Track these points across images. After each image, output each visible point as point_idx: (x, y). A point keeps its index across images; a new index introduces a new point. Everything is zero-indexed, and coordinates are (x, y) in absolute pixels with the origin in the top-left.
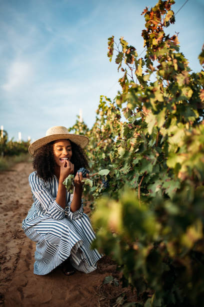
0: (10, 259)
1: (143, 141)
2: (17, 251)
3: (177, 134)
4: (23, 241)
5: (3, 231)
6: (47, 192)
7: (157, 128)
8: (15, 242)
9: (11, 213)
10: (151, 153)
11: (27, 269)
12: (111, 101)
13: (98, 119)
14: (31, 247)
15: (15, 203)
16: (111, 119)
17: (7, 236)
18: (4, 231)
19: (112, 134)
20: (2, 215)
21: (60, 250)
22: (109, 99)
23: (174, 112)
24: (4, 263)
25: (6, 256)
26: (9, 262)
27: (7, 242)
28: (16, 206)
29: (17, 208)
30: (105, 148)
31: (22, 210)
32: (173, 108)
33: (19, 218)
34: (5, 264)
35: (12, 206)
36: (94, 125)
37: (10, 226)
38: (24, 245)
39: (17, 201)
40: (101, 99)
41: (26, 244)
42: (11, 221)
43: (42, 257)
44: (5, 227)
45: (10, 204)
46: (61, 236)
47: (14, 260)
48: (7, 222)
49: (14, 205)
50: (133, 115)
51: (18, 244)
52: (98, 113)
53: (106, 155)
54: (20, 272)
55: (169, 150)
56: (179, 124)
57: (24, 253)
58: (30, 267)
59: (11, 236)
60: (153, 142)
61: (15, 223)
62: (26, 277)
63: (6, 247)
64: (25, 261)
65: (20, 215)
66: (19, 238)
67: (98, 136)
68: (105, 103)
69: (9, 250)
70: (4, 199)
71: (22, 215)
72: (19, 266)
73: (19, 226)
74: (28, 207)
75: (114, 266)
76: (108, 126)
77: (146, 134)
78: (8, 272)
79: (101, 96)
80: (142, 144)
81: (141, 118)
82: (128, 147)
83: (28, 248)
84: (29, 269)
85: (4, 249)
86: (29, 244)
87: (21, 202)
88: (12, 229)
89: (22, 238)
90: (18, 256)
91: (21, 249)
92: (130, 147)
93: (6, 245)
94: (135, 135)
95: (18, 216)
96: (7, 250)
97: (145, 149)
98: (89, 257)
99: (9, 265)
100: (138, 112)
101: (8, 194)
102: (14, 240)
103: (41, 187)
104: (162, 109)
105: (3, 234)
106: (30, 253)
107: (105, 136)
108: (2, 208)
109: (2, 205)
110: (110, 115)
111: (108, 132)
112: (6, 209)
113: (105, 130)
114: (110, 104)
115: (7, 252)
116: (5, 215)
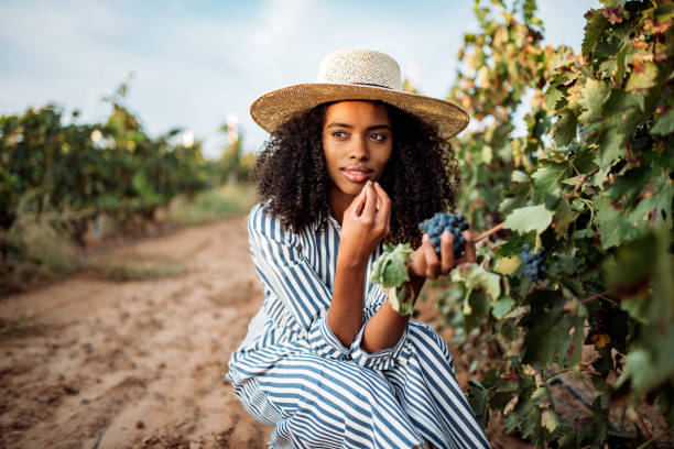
8: (224, 394)
17: (206, 374)
20: (209, 316)
25: (190, 437)
27: (203, 393)
30: (488, 137)
42: (224, 333)
44: (207, 350)
45: (234, 290)
48: (215, 335)
49: (242, 291)
51: (231, 401)
52: (461, 58)
53: (494, 154)
57: (242, 432)
63: (198, 410)
68: (487, 10)
69: (203, 421)
76: (502, 66)
85: (190, 415)
90: (225, 441)
91: (236, 418)
93: (198, 403)
96: (196, 420)
105: (199, 368)
107: (489, 101)
108: (211, 299)
109: (212, 293)
110: (504, 44)
111: (500, 88)
112: (219, 302)
113: (491, 81)
114: (505, 14)
115: (197, 424)
116: (217, 316)
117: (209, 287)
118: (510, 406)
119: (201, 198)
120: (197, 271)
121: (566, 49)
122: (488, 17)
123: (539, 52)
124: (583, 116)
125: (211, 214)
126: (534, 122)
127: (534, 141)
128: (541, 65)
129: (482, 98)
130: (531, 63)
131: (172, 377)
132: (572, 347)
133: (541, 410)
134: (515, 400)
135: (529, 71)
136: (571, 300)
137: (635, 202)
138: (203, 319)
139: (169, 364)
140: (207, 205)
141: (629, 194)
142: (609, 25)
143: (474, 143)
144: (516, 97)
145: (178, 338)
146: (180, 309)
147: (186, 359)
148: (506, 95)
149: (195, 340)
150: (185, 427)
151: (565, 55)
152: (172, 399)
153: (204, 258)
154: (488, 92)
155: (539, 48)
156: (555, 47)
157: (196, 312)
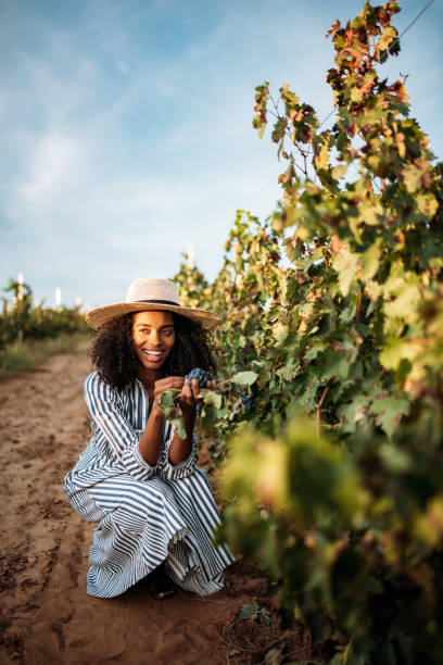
0: (36, 562)
1: (328, 311)
2: (51, 544)
3: (404, 296)
4: (64, 525)
5: (19, 501)
6: (120, 417)
7: (359, 281)
8: (46, 525)
9: (37, 463)
10: (346, 336)
11: (72, 584)
12: (258, 223)
13: (227, 262)
14: (80, 537)
15: (48, 442)
16: (258, 263)
17: (29, 511)
18: (24, 502)
19: (260, 293)
20: (20, 466)
21: (144, 544)
22: (255, 219)
23: (399, 247)
24: (23, 569)
25: (26, 554)
26: (34, 570)
27: (30, 524)
28: (50, 446)
29: (52, 452)
30: (243, 326)
31: (62, 457)
32: (397, 240)
33: (55, 473)
34: (24, 573)
35: (42, 447)
36: (220, 274)
37: (35, 490)
38: (67, 533)
39: (52, 437)
40: (239, 217)
41: (71, 530)
42: (37, 479)
43: (105, 558)
44: (26, 493)
45: (38, 443)
46: (146, 516)
47: (44, 564)
48: (29, 482)
49: (45, 444)
50: (307, 253)
51: (52, 530)
52: (228, 249)
53: (247, 340)
54: (58, 590)
55: (385, 331)
56: (409, 275)
57: (66, 549)
58: (80, 580)
59: (38, 512)
60: (350, 313)
61: (47, 484)
62: (71, 602)
63: (28, 536)
64: (69, 566)
65: (58, 467)
66: (56, 517)
67: (228, 298)
68: (246, 226)
69: (33, 543)
70: (23, 432)
71: (62, 466)
72: (55, 577)
73: (56, 492)
74: (75, 450)
75: (259, 580)
76: (252, 276)
77: (334, 295)
78: (32, 591)
79: (238, 211)
80: (326, 316)
81: (322, 260)
82: (295, 323)
83: (74, 539)
84: (76, 585)
85: (24, 539)
86: (77, 530)
87: (60, 438)
88: (42, 496)
89: (62, 518)
90: (54, 555)
91: (59, 541)
92: (299, 322)
93: (27, 532)
94: (311, 297)
95: (53, 470)
96: (29, 543)
97: (332, 327)
98: (205, 562)
99: (34, 574)
100: (318, 246)
101: (33, 421)
102: (45, 521)
103: (109, 405)
104: (373, 241)
105: (22, 507)
106: (79, 550)
108: (20, 451)
109: (20, 446)
112: (27, 454)
114: (258, 229)
115: (31, 546)
116: (27, 466)
117: (16, 442)
138: (15, 469)
147: (9, 501)
149: (12, 486)
157: (7, 464)
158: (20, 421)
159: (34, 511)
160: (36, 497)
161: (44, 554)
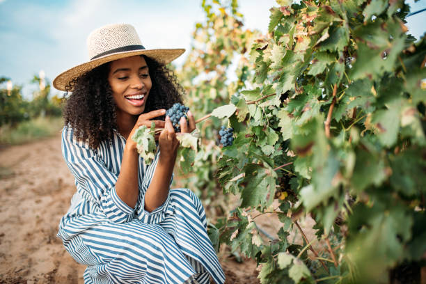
2: (51, 267)
8: (48, 249)
9: (47, 199)
15: (57, 182)
17: (34, 238)
18: (31, 230)
20: (32, 202)
22: (218, 1)
25: (27, 278)
27: (33, 249)
28: (59, 187)
29: (59, 191)
30: (213, 83)
31: (66, 194)
33: (61, 207)
37: (42, 221)
38: (65, 257)
39: (61, 181)
42: (45, 212)
44: (34, 223)
45: (49, 185)
48: (38, 213)
49: (55, 186)
51: (54, 254)
53: (217, 93)
57: (63, 271)
59: (42, 238)
61: (53, 215)
63: (30, 260)
65: (63, 201)
66: (57, 241)
69: (34, 267)
76: (220, 40)
85: (25, 263)
87: (66, 181)
88: (46, 226)
90: (52, 278)
91: (58, 263)
93: (30, 256)
95: (58, 204)
96: (30, 267)
101: (47, 170)
102: (47, 247)
105: (29, 235)
106: (75, 272)
107: (213, 62)
108: (33, 190)
109: (35, 187)
110: (221, 28)
111: (219, 54)
112: (39, 193)
113: (214, 50)
114: (221, 9)
115: (31, 269)
116: (38, 202)
117: (32, 184)
118: (234, 235)
119: (20, 126)
120: (21, 174)
121: (258, 31)
122: (211, 11)
123: (242, 33)
124: (272, 66)
125: (29, 137)
126: (241, 73)
127: (241, 84)
128: (244, 40)
129: (209, 60)
130: (238, 39)
131: (10, 242)
132: (269, 195)
133: (252, 235)
134: (237, 231)
135: (237, 44)
136: (268, 168)
137: (301, 113)
138: (29, 204)
139: (6, 234)
140: (25, 131)
141: (297, 109)
142: (283, 16)
143: (204, 87)
144: (228, 59)
145: (11, 217)
146: (11, 198)
147: (19, 230)
148: (223, 59)
149: (24, 217)
150: (23, 271)
151: (258, 34)
152: (11, 256)
153: (25, 165)
154: (212, 56)
155: (241, 30)
156: (252, 30)
157: (23, 200)
158: (37, 169)
159: (39, 237)
160: (42, 225)
161: (43, 277)
